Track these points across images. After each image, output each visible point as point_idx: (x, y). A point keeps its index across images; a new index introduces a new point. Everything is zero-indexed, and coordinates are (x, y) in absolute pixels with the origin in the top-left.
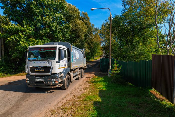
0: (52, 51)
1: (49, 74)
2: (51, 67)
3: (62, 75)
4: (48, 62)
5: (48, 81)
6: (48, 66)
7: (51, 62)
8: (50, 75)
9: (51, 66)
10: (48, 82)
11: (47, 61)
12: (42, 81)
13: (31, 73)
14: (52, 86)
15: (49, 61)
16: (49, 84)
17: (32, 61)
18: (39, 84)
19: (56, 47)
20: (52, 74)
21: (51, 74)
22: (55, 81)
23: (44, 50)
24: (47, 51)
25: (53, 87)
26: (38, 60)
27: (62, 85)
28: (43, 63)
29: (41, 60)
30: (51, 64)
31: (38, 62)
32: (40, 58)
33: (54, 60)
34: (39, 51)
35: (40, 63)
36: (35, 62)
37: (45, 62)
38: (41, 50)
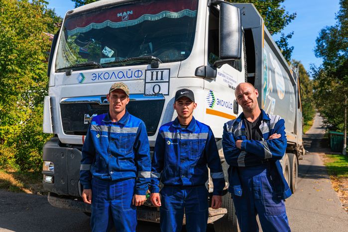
0: (175, 15)
1: (154, 139)
2: (168, 101)
4: (149, 73)
6: (149, 91)
7: (166, 72)
9: (164, 91)
11: (145, 66)
13: (63, 136)
15: (155, 66)
17: (73, 73)
23: (131, 17)
24: (149, 17)
26: (98, 67)
27: (222, 216)
28: (123, 79)
29: (115, 62)
30: (168, 80)
31: (99, 76)
32: (110, 55)
33: (181, 60)
34: (108, 23)
35: (109, 80)
36: (85, 76)
37: (136, 75)
38: (119, 15)
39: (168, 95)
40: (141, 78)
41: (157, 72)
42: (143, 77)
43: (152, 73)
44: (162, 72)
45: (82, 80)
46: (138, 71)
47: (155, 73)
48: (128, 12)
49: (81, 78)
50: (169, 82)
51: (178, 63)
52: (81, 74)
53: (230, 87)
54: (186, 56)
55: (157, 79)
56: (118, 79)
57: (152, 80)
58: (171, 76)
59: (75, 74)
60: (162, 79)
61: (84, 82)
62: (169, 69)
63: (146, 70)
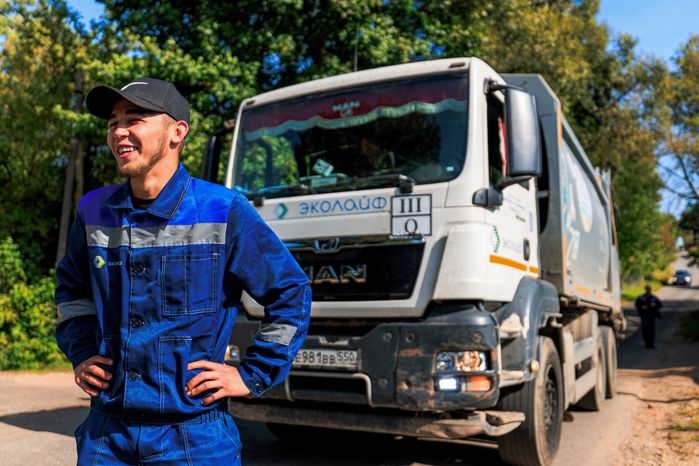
0: (431, 108)
1: (412, 304)
2: (430, 244)
3: (512, 325)
4: (397, 202)
5: (401, 372)
6: (399, 230)
7: (425, 201)
8: (419, 313)
9: (423, 229)
10: (395, 382)
11: (392, 191)
12: (348, 365)
14: (431, 416)
15: (405, 190)
16: (412, 400)
17: (267, 202)
18: (317, 396)
19: (467, 72)
20: (436, 307)
21: (424, 305)
22: (463, 377)
23: (357, 112)
24: (391, 112)
25: (447, 429)
26: (310, 193)
28: (354, 211)
29: (337, 185)
30: (428, 212)
31: (313, 208)
32: (327, 173)
33: (448, 180)
34: (317, 121)
35: (330, 213)
36: (288, 207)
37: (376, 205)
38: (335, 108)
39: (430, 235)
40: (384, 209)
41: (411, 201)
42: (388, 208)
43: (403, 201)
44: (419, 200)
45: (284, 214)
46: (379, 198)
47: (407, 202)
48: (352, 104)
49: (281, 210)
50: (430, 215)
51: (445, 184)
52: (282, 205)
53: (518, 217)
54: (455, 175)
55: (411, 211)
56: (345, 211)
57: (403, 211)
58: (433, 205)
59: (270, 206)
60: (419, 210)
61: (286, 216)
62: (430, 195)
63: (392, 198)
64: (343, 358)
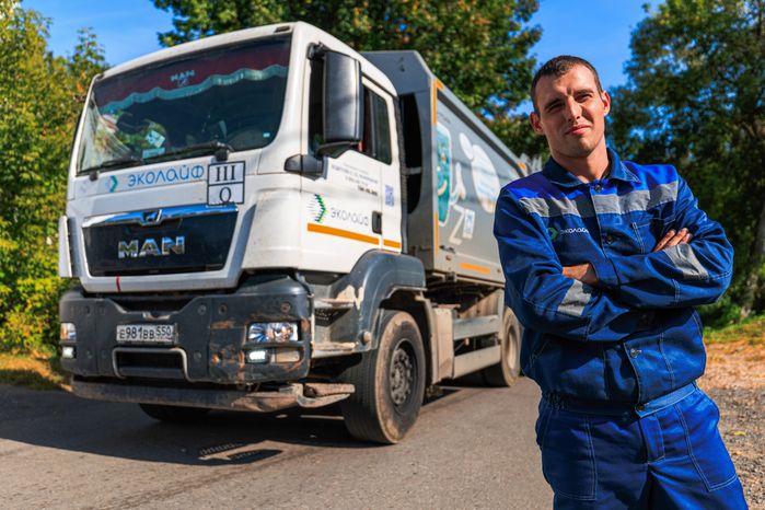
0: (258, 75)
1: (224, 275)
2: (242, 211)
3: (348, 297)
4: (213, 169)
5: (213, 346)
6: (214, 200)
7: (239, 167)
8: (232, 284)
10: (208, 356)
11: (209, 159)
12: (165, 339)
14: (244, 390)
16: (223, 373)
17: (100, 175)
18: (140, 372)
19: (290, 35)
20: (248, 277)
21: (236, 275)
22: (273, 348)
25: (259, 402)
26: (140, 164)
27: (344, 397)
28: (175, 181)
29: (165, 155)
30: (241, 180)
31: (139, 179)
32: (158, 144)
33: (265, 146)
34: (157, 92)
35: (154, 184)
36: (118, 179)
37: (195, 174)
38: (173, 78)
39: (243, 203)
40: (202, 178)
41: (226, 168)
42: (205, 177)
43: (218, 169)
44: (233, 167)
45: (114, 186)
46: (198, 167)
47: (222, 170)
48: (188, 74)
49: (112, 183)
50: (243, 183)
51: (260, 150)
52: (113, 178)
53: (362, 189)
54: (270, 140)
55: (225, 179)
56: (167, 182)
57: (218, 180)
58: (247, 173)
59: (104, 178)
60: (233, 178)
61: (117, 189)
62: (244, 162)
63: (209, 166)
64: (160, 333)
